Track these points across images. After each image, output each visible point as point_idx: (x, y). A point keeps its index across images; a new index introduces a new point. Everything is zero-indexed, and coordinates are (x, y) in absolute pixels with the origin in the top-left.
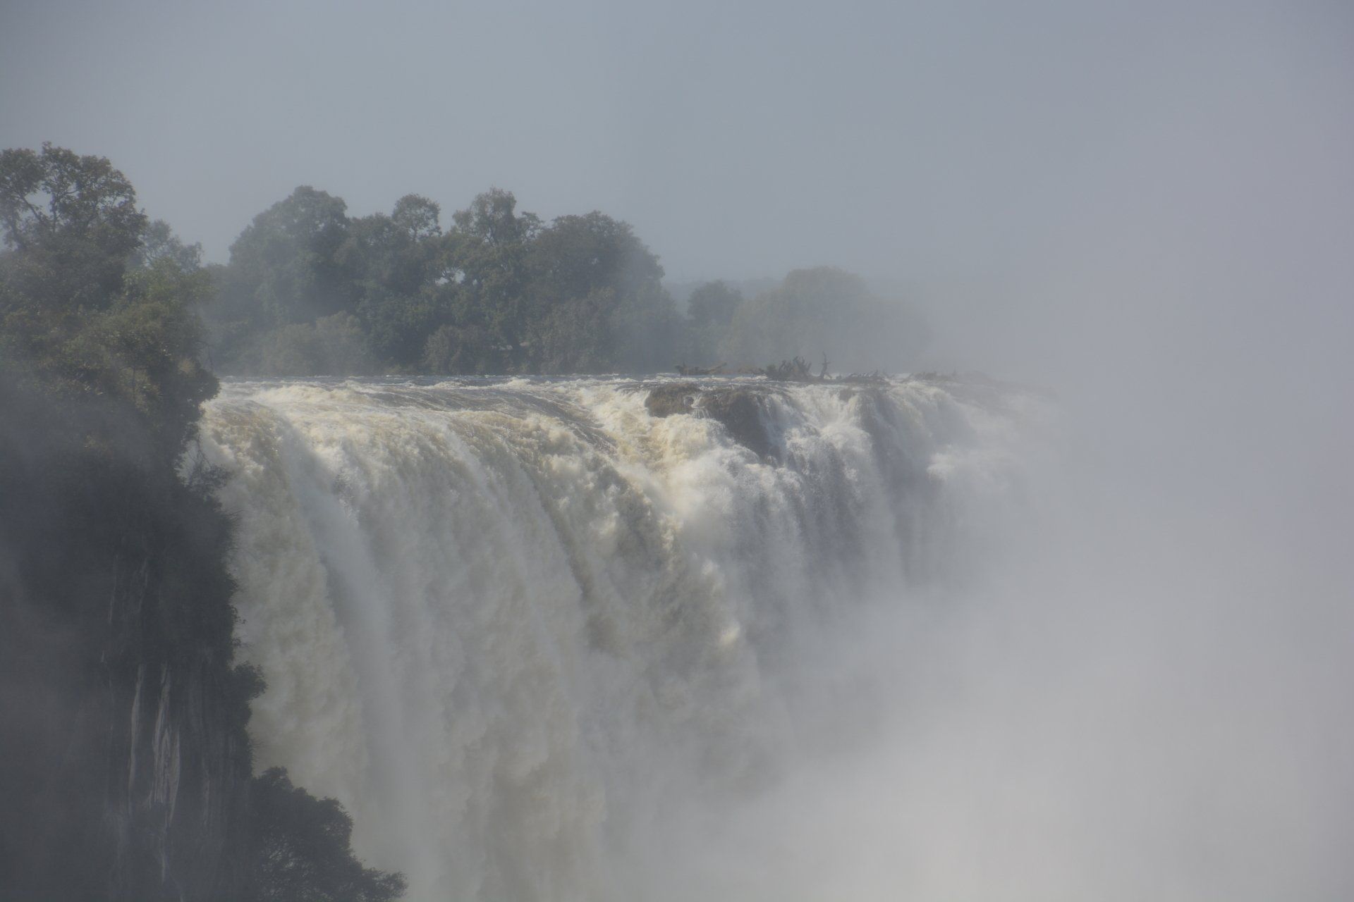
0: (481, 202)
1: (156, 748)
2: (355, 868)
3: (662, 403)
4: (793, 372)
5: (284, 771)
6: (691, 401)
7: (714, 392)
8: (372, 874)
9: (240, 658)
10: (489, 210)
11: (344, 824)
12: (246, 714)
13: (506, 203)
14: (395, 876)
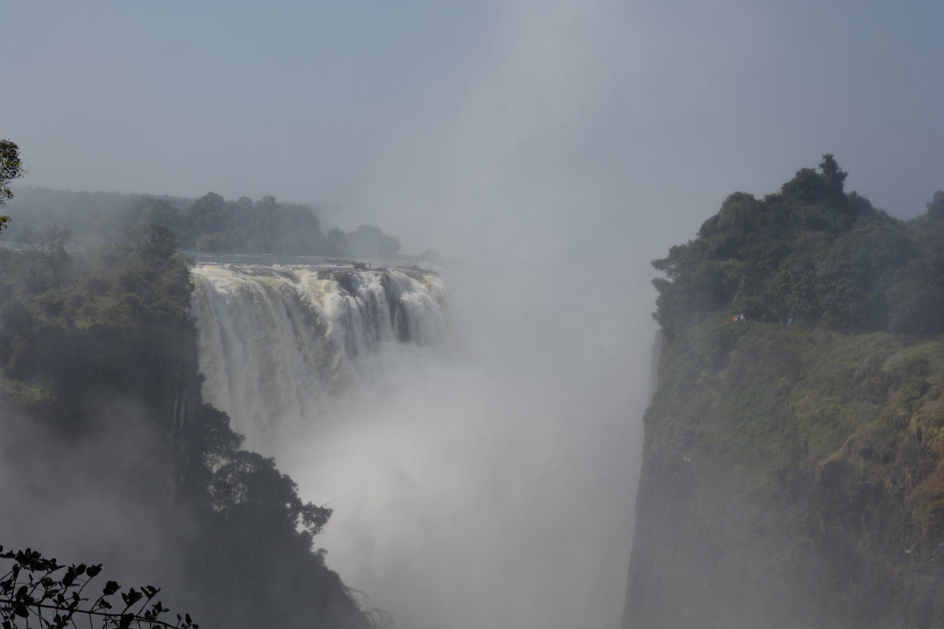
0: (265, 198)
1: (181, 414)
2: (231, 432)
3: (323, 275)
4: (361, 267)
5: (211, 404)
6: (330, 275)
7: (337, 273)
8: (236, 434)
9: (200, 371)
10: (267, 201)
11: (227, 419)
12: (200, 387)
13: (272, 199)
14: (242, 435)
